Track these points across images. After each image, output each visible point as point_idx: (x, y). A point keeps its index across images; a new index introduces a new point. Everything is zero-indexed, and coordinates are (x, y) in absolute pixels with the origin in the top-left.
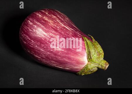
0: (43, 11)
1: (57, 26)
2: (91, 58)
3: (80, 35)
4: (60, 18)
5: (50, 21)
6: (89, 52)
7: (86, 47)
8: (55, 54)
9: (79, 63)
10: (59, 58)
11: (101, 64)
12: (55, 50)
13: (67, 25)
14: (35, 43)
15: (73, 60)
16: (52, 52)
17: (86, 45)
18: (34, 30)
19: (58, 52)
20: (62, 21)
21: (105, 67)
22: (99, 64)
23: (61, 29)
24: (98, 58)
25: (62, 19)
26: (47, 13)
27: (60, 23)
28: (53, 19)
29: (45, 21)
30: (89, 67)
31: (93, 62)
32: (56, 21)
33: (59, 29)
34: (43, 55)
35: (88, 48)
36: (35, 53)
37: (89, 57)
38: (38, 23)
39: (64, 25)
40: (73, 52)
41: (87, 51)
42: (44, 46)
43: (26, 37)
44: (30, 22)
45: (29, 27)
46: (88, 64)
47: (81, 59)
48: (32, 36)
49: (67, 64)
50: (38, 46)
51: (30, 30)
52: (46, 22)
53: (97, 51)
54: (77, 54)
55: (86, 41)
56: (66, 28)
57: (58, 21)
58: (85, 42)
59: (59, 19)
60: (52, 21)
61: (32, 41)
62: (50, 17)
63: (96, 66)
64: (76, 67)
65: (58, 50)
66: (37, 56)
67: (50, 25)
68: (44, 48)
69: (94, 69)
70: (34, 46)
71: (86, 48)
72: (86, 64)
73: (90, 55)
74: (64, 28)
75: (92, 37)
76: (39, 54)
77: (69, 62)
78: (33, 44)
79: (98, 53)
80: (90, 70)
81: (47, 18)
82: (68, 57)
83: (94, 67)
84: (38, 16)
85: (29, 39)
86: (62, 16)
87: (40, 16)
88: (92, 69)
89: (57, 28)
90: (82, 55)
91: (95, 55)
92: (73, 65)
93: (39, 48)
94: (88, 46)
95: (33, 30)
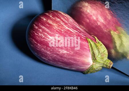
0: (47, 14)
1: (61, 29)
2: (95, 59)
3: (84, 37)
4: (64, 20)
5: (55, 24)
6: (94, 53)
7: (90, 48)
8: (61, 57)
9: (84, 64)
10: (65, 60)
11: (105, 64)
12: (61, 52)
13: (71, 27)
14: (42, 46)
15: (79, 62)
16: (58, 55)
17: (90, 46)
18: (40, 34)
19: (64, 54)
20: (66, 24)
21: (110, 66)
22: (104, 64)
23: (66, 32)
24: (102, 58)
25: (66, 22)
26: (51, 16)
27: (64, 26)
28: (57, 22)
29: (50, 24)
30: (95, 67)
31: (98, 62)
32: (60, 23)
33: (63, 32)
34: (50, 57)
35: (93, 50)
36: (42, 55)
37: (93, 58)
38: (43, 27)
39: (68, 27)
40: (78, 54)
41: (91, 53)
42: (50, 49)
43: (33, 41)
44: (35, 26)
45: (34, 31)
46: (93, 65)
47: (86, 60)
48: (38, 40)
49: (73, 65)
50: (44, 49)
51: (36, 34)
52: (51, 26)
53: (100, 52)
54: (82, 56)
55: (90, 42)
56: (70, 31)
57: (62, 23)
58: (89, 44)
59: (63, 22)
60: (57, 24)
61: (39, 45)
62: (54, 20)
63: (101, 65)
64: (82, 68)
65: (63, 52)
66: (44, 58)
67: (55, 28)
68: (51, 51)
69: (99, 68)
70: (40, 49)
71: (91, 50)
72: (91, 65)
73: (95, 56)
74: (68, 30)
75: (95, 37)
76: (46, 57)
77: (75, 64)
78: (39, 47)
79: (102, 54)
80: (95, 69)
81: (51, 22)
82: (73, 59)
83: (99, 67)
84: (43, 19)
85: (36, 43)
86: (66, 18)
87: (44, 19)
88: (97, 68)
89: (61, 31)
90: (87, 56)
91: (99, 56)
92: (79, 66)
93: (45, 51)
94: (92, 48)
95: (38, 34)
